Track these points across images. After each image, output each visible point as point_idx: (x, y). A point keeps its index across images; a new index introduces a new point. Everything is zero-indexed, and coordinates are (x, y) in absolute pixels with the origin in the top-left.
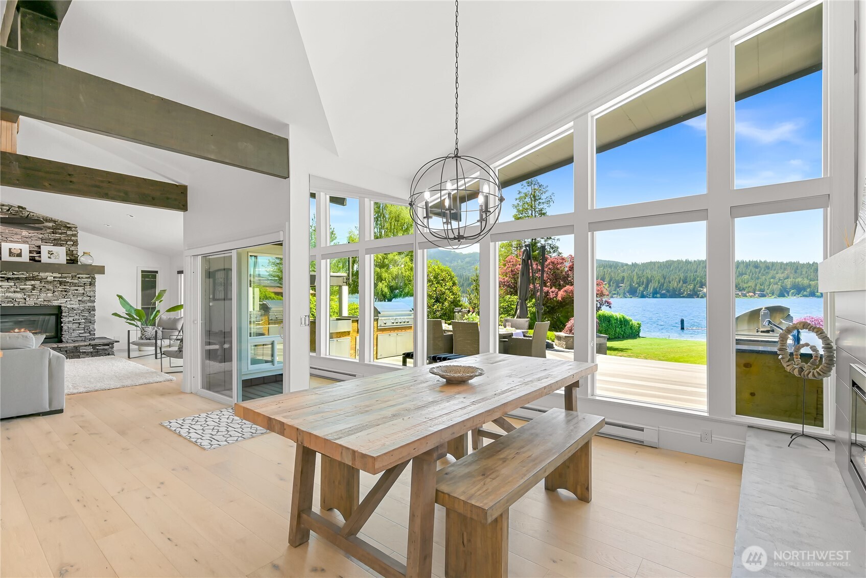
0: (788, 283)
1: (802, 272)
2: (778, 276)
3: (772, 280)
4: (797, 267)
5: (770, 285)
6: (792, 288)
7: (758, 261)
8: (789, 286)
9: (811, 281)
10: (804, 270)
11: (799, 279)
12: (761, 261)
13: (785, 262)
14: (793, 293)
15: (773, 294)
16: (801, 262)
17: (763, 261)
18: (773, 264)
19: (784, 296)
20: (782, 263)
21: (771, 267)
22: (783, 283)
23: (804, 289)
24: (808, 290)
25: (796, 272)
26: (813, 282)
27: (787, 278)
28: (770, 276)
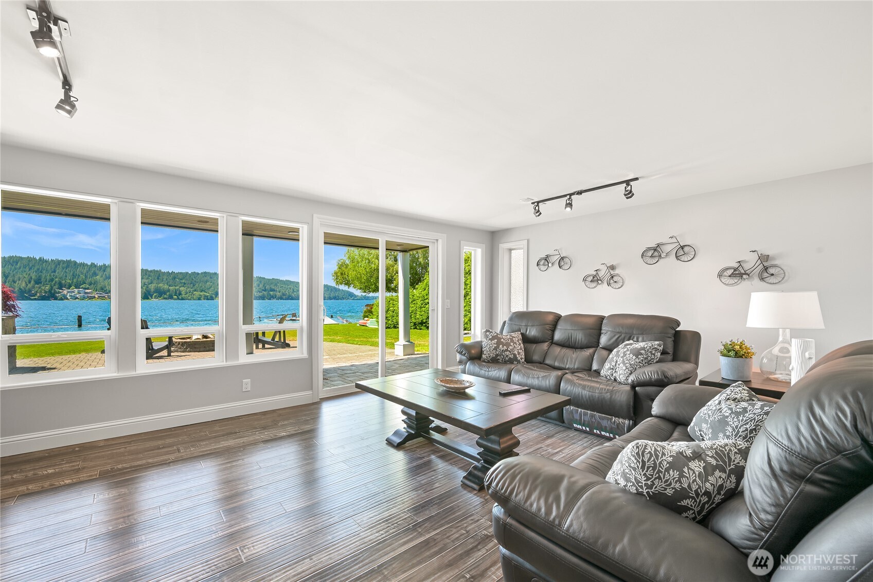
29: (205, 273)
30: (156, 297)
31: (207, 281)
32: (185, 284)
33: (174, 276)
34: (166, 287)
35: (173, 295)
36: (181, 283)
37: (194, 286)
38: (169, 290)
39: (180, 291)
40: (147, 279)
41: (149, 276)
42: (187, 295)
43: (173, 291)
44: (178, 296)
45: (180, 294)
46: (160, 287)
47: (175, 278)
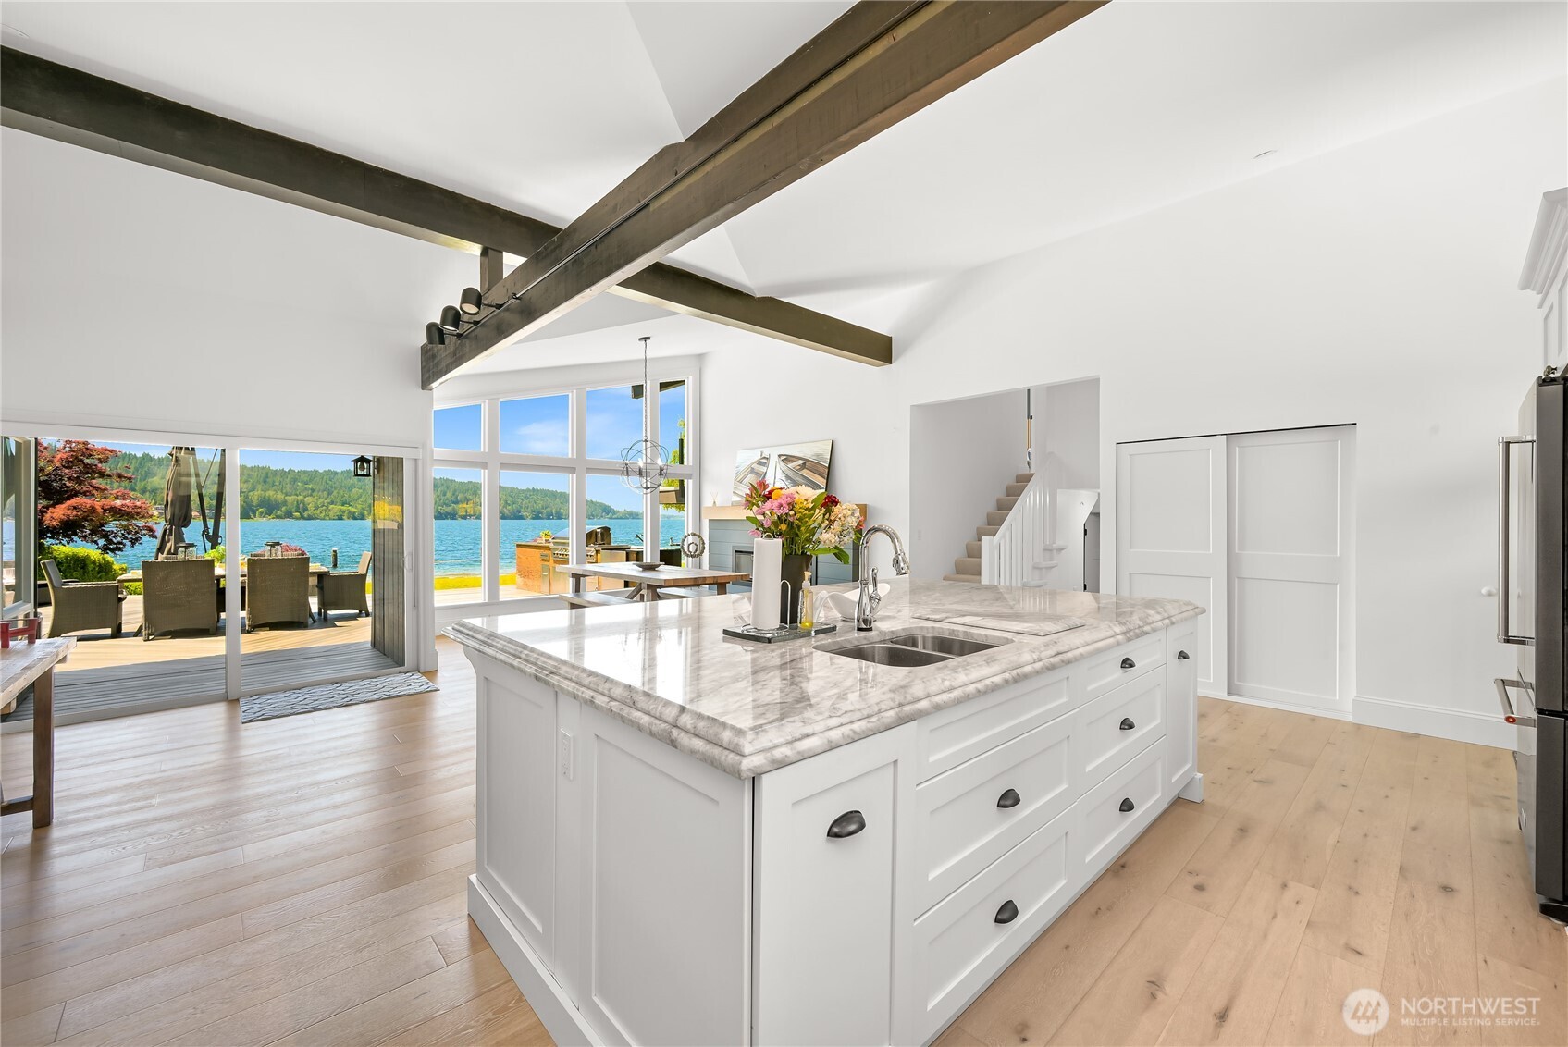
1: (274, 482)
4: (267, 473)
6: (260, 505)
8: (255, 503)
9: (286, 495)
10: (278, 479)
11: (270, 493)
13: (249, 466)
14: (261, 513)
16: (273, 468)
19: (249, 517)
22: (247, 497)
23: (279, 509)
24: (283, 509)
25: (265, 482)
26: (290, 498)
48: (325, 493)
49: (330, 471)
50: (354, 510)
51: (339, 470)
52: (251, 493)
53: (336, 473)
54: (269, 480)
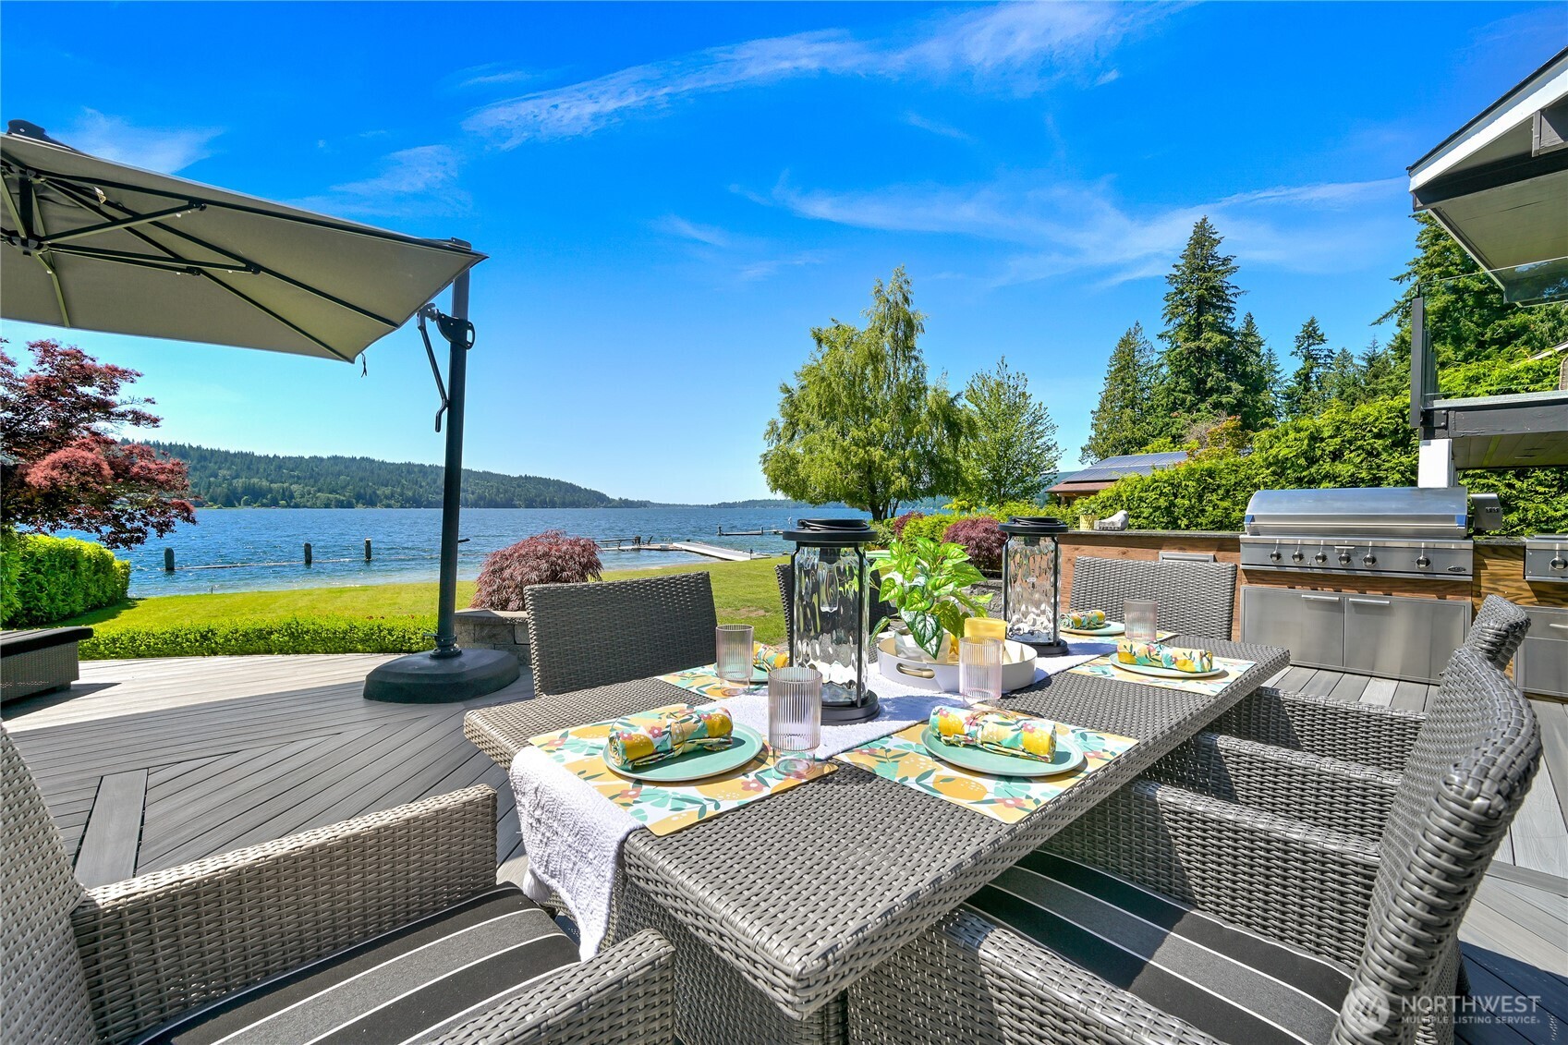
0: (239, 483)
1: (258, 469)
2: (222, 473)
3: (212, 479)
5: (209, 487)
6: (245, 493)
7: (187, 445)
8: (240, 490)
9: (272, 482)
10: (262, 466)
11: (255, 480)
12: (190, 447)
13: (232, 451)
15: (216, 503)
17: (194, 446)
18: (212, 452)
19: (234, 506)
20: (227, 453)
21: (209, 457)
22: (231, 484)
23: (264, 496)
24: (269, 496)
25: (249, 468)
26: (276, 485)
27: (237, 476)
28: (208, 472)
29: (335, 458)
30: (247, 504)
31: (340, 474)
32: (299, 478)
33: (278, 466)
34: (265, 483)
35: (279, 498)
36: (294, 477)
37: (316, 482)
38: (270, 490)
39: (291, 491)
40: (229, 469)
41: (232, 463)
42: (305, 500)
43: (278, 492)
44: (289, 500)
45: (292, 497)
46: (254, 484)
47: (280, 467)
48: (312, 481)
49: (316, 457)
50: (342, 498)
51: (325, 457)
52: (235, 481)
53: (321, 459)
54: (254, 467)
